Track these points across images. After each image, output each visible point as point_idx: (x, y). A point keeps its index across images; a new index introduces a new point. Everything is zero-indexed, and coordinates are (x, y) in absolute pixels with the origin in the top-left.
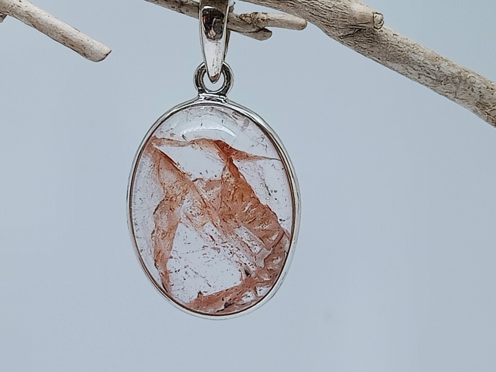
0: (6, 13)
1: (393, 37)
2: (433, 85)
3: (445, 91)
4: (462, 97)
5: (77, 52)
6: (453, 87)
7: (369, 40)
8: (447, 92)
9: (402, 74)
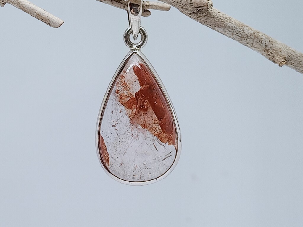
0: (6, 2)
1: (218, 14)
2: (240, 40)
3: (246, 43)
4: (256, 46)
5: (45, 23)
6: (251, 41)
7: (205, 15)
8: (247, 44)
9: (223, 34)
